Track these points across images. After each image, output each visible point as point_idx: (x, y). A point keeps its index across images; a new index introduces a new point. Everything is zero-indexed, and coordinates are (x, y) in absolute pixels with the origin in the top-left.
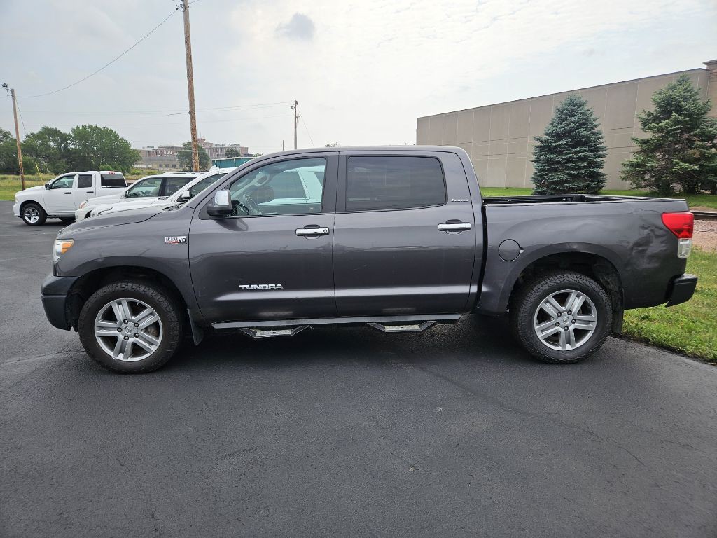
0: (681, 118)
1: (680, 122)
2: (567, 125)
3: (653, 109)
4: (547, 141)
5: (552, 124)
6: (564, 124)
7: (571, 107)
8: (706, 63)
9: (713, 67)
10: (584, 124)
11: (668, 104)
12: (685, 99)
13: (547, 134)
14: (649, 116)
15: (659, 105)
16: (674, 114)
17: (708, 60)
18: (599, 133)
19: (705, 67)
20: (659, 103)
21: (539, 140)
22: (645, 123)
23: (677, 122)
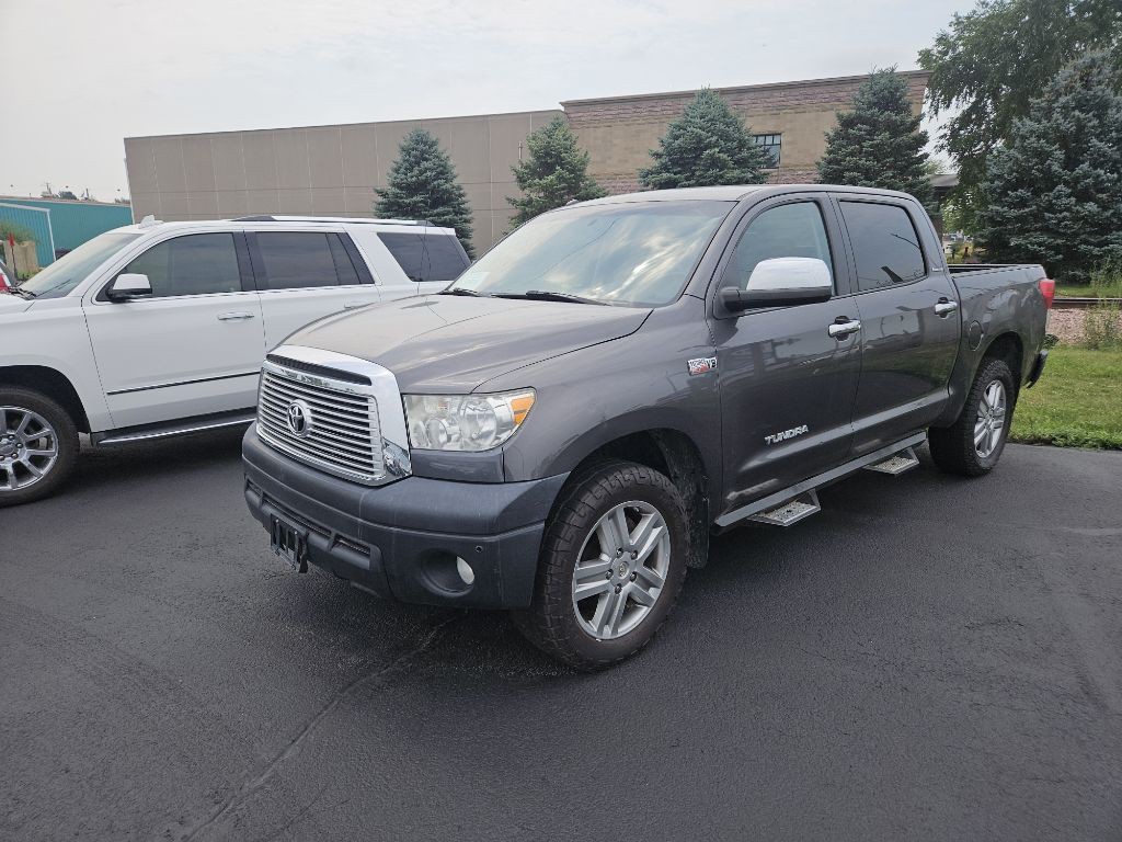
0: (566, 174)
1: (565, 180)
2: (421, 173)
3: (529, 159)
4: (396, 196)
5: (397, 171)
6: (416, 172)
7: (421, 146)
8: (562, 104)
9: (570, 110)
10: (442, 173)
11: (548, 154)
12: (567, 150)
13: (394, 185)
14: (526, 168)
15: (535, 154)
16: (558, 168)
17: (563, 101)
18: (459, 188)
19: (562, 109)
20: (536, 152)
21: (383, 194)
22: (521, 180)
23: (560, 178)
